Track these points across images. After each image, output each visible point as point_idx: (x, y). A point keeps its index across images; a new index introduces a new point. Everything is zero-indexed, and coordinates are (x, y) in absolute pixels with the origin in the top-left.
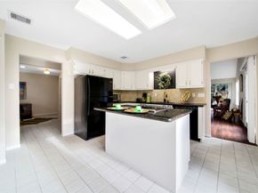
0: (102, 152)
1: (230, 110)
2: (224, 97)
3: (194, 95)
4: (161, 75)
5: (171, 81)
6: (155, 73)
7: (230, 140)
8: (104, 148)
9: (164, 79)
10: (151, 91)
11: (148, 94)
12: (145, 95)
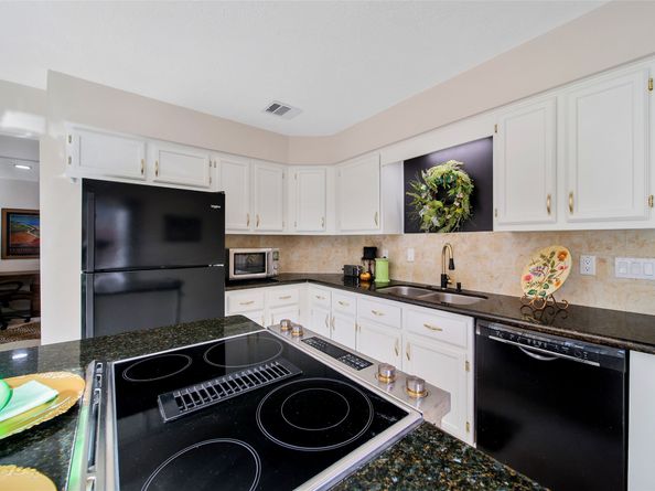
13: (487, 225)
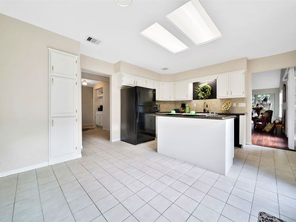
0: (155, 153)
1: (272, 122)
2: (266, 109)
3: (235, 105)
4: (201, 86)
5: (212, 91)
6: (194, 84)
7: (271, 147)
8: (156, 150)
9: (204, 90)
10: (190, 101)
11: (187, 105)
12: (183, 106)
13: (215, 97)
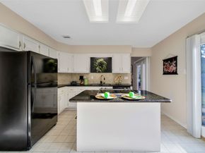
4: (98, 61)
6: (91, 58)
9: (101, 64)
11: (85, 77)
13: (111, 72)
